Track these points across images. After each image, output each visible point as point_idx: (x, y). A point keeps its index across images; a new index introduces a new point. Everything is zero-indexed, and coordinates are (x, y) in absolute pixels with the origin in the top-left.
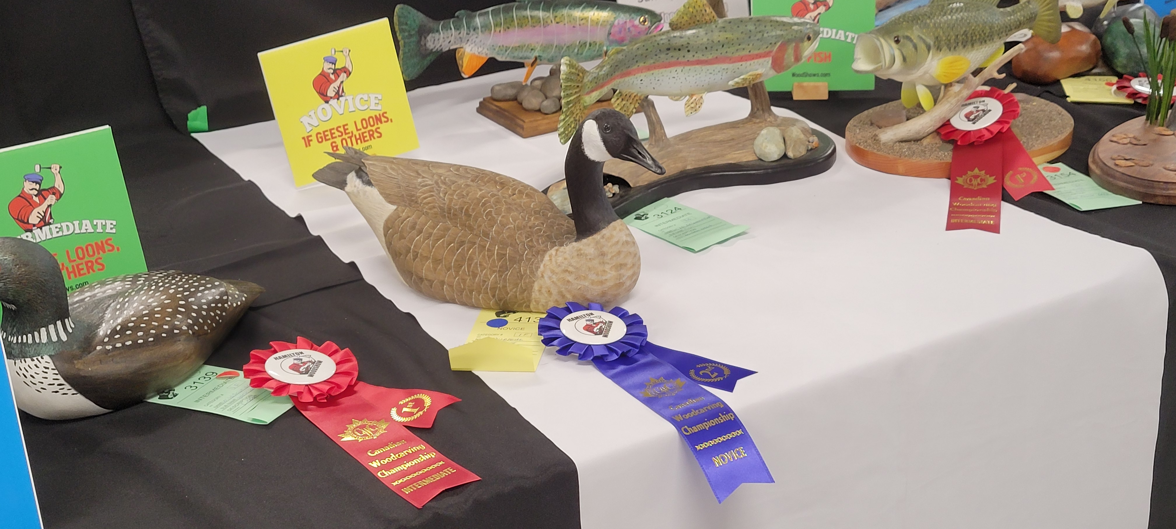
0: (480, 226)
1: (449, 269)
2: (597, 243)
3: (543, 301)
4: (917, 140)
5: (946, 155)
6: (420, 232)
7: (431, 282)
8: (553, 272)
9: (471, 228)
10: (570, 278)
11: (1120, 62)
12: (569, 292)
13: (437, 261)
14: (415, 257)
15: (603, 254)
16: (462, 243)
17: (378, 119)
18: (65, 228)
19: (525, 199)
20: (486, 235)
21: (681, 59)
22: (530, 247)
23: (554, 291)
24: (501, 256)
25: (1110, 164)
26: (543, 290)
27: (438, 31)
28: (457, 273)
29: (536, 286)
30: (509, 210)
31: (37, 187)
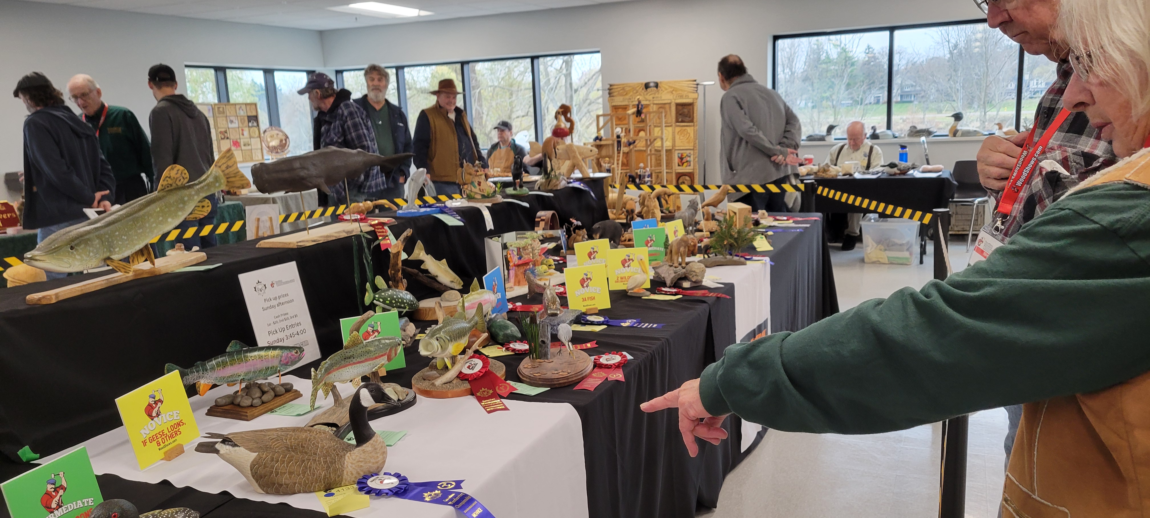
0: (311, 451)
1: (299, 475)
2: (372, 444)
3: (349, 479)
4: (450, 382)
5: (467, 386)
6: (278, 461)
7: (287, 485)
8: (352, 463)
9: (306, 453)
10: (362, 464)
11: (500, 338)
12: (362, 471)
13: (291, 473)
14: (277, 474)
15: (376, 449)
16: (304, 461)
17: (179, 424)
18: (69, 507)
19: (323, 435)
20: (316, 454)
21: (351, 362)
22: (338, 455)
23: (354, 472)
24: (325, 462)
25: (532, 376)
26: (349, 474)
27: (188, 375)
28: (304, 476)
29: (345, 472)
30: (322, 440)
31: (54, 486)
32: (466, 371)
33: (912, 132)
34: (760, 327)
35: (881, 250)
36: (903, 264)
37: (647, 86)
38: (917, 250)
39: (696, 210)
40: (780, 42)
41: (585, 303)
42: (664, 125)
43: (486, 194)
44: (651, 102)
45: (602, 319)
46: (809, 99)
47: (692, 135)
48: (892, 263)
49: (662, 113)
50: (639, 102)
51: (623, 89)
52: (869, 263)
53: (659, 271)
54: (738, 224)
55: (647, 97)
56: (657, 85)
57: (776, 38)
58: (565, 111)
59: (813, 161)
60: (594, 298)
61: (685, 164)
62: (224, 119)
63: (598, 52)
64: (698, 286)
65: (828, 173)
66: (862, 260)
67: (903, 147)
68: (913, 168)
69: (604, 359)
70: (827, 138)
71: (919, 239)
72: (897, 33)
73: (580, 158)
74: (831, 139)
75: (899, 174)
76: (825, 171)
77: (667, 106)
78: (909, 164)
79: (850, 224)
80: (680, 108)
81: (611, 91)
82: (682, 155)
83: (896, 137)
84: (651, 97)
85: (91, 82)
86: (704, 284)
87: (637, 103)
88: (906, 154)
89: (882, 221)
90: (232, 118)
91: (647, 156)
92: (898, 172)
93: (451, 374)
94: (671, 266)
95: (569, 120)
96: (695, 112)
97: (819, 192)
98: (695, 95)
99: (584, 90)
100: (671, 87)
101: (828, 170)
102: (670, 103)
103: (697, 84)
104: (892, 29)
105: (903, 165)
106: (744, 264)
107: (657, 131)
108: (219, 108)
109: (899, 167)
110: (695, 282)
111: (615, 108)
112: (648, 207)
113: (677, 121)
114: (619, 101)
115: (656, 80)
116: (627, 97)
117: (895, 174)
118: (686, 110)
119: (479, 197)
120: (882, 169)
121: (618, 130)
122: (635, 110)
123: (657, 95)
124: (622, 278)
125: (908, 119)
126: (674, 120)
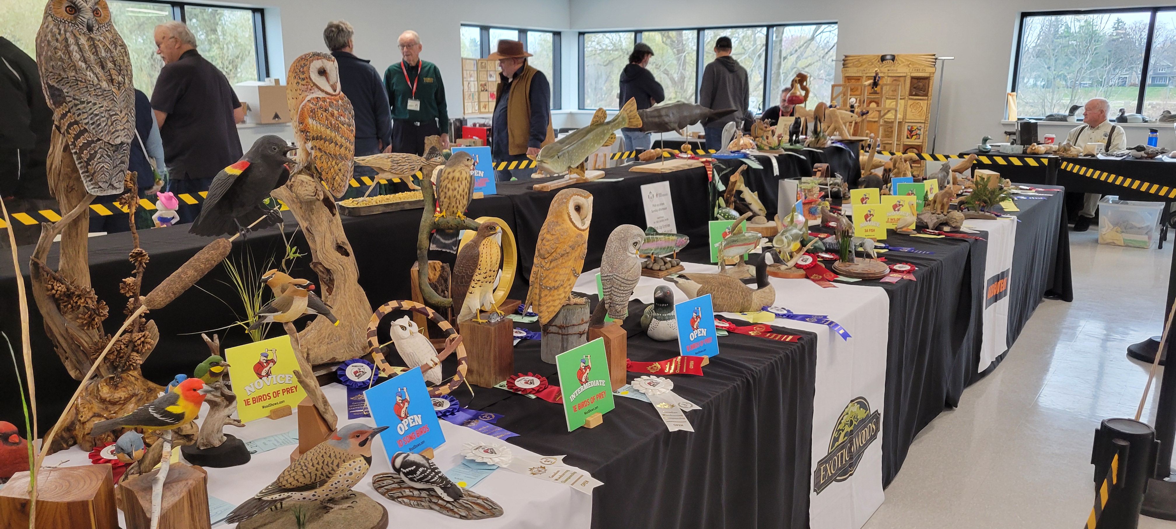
0: (734, 287)
1: (727, 300)
2: (769, 288)
3: (754, 307)
4: (791, 269)
6: (714, 291)
7: (720, 305)
8: (757, 298)
9: (731, 288)
10: (763, 299)
12: (763, 303)
15: (771, 291)
16: (730, 292)
20: (737, 289)
21: (736, 245)
22: (748, 292)
23: (758, 304)
25: (846, 272)
26: (755, 304)
28: (730, 301)
29: (753, 303)
30: (739, 282)
32: (801, 263)
33: (1164, 116)
34: (1003, 273)
35: (1117, 232)
36: (1140, 247)
37: (883, 58)
38: (1157, 235)
39: (948, 173)
40: (1028, 20)
41: (867, 234)
42: (899, 97)
43: (773, 146)
44: (886, 74)
45: (883, 245)
46: (1040, 76)
47: (925, 109)
48: (1128, 246)
49: (899, 85)
50: (877, 74)
51: (859, 60)
52: (1101, 244)
53: (922, 217)
54: (990, 187)
55: (883, 69)
56: (893, 58)
57: (1024, 15)
58: (801, 79)
59: (1055, 140)
60: (874, 230)
61: (914, 137)
62: (485, 73)
63: (836, 23)
64: (956, 230)
65: (1069, 152)
66: (1097, 241)
67: (1154, 131)
68: (1162, 153)
69: (897, 267)
70: (1069, 119)
71: (1160, 227)
72: (1160, 15)
73: (841, 122)
74: (1073, 120)
75: (1146, 158)
76: (1065, 150)
77: (902, 79)
78: (1159, 148)
79: (1085, 205)
80: (916, 81)
81: (845, 62)
82: (912, 127)
83: (1146, 122)
84: (887, 69)
85: (418, 38)
86: (961, 230)
87: (874, 75)
88: (1156, 139)
89: (1122, 203)
90: (491, 73)
91: (879, 127)
92: (1146, 155)
93: (791, 263)
94: (933, 214)
95: (804, 88)
96: (931, 86)
97: (1063, 167)
98: (932, 70)
99: (793, 58)
100: (908, 60)
101: (1070, 150)
102: (905, 77)
103: (936, 59)
104: (1155, 10)
105: (1152, 149)
106: (995, 219)
107: (889, 104)
108: (482, 63)
109: (1147, 151)
110: (954, 227)
111: (848, 79)
112: (898, 169)
113: (911, 94)
114: (852, 72)
115: (893, 54)
116: (862, 68)
117: (1142, 157)
118: (921, 84)
119: (767, 148)
120: (1128, 151)
121: (853, 100)
122: (871, 81)
123: (892, 68)
124: (892, 219)
125: (1159, 104)
126: (907, 93)
